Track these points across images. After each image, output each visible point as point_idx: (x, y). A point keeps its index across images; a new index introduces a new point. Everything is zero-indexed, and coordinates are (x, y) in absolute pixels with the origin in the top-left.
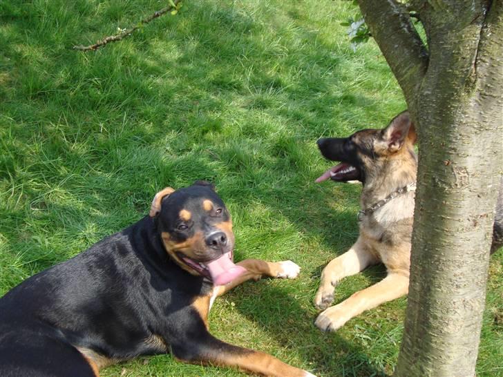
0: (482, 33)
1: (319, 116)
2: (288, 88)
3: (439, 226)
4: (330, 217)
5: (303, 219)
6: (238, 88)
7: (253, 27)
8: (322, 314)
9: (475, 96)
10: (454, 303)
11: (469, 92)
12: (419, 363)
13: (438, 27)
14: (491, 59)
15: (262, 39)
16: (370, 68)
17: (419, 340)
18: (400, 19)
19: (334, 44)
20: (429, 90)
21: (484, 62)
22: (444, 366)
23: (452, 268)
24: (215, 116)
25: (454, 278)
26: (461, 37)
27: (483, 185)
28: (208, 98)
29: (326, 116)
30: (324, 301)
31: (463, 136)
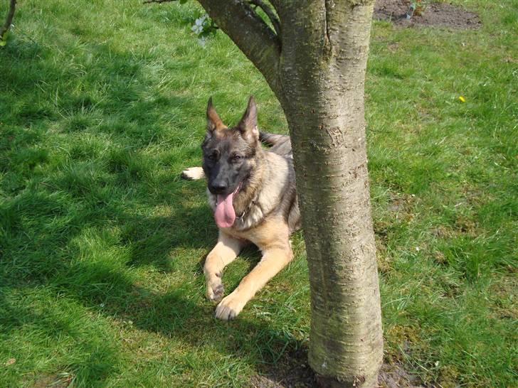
0: (326, 5)
1: (140, 124)
2: (99, 105)
3: (325, 186)
4: (190, 215)
5: (164, 224)
6: (49, 115)
7: (39, 51)
8: (220, 305)
9: (333, 62)
10: (354, 250)
11: (327, 60)
12: (334, 315)
13: (287, 7)
14: (340, 26)
15: (55, 60)
16: (171, 68)
17: (330, 293)
18: (243, 7)
19: (127, 52)
20: (289, 66)
21: (334, 30)
22: (358, 309)
23: (345, 220)
24: (37, 147)
25: (349, 228)
26: (310, 13)
27: (355, 140)
28: (22, 131)
29: (147, 123)
30: (216, 293)
31: (330, 100)
